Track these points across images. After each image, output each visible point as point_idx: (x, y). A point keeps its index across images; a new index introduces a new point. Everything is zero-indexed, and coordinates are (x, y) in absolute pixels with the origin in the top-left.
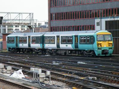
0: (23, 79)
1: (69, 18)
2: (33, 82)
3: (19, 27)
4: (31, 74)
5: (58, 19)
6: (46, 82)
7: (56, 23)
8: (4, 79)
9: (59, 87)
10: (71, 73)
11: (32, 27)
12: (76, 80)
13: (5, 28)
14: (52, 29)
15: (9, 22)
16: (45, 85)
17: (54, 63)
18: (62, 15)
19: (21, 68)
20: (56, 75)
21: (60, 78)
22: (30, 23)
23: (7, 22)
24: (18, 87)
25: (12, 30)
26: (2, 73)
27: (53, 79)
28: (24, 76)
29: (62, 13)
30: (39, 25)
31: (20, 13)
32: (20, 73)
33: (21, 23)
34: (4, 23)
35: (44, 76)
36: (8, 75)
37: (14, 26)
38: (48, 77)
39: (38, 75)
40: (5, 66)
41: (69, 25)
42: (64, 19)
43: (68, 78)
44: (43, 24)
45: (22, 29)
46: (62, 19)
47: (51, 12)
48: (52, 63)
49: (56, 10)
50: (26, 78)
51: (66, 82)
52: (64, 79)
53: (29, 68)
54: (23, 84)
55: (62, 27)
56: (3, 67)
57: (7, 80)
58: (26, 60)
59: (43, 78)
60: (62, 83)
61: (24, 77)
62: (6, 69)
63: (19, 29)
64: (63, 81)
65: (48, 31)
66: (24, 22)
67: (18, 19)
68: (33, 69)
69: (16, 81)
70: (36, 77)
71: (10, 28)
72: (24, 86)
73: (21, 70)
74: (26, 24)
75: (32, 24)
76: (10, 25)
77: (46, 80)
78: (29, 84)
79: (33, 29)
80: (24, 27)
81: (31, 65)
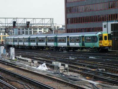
0: (46, 71)
1: (82, 22)
2: (55, 73)
3: (42, 29)
4: (52, 67)
5: (73, 23)
6: (65, 73)
7: (71, 26)
8: (32, 71)
9: (75, 77)
10: (84, 66)
11: (52, 29)
12: (88, 71)
13: (31, 30)
14: (68, 31)
15: (35, 26)
16: (64, 76)
17: (71, 58)
18: (76, 20)
19: (45, 62)
20: (72, 68)
21: (76, 70)
22: (51, 27)
23: (33, 26)
25: (37, 32)
26: (30, 66)
27: (70, 71)
28: (47, 69)
29: (76, 18)
30: (58, 28)
31: (43, 19)
32: (44, 66)
33: (44, 27)
34: (31, 27)
35: (63, 68)
36: (35, 68)
37: (38, 29)
38: (66, 69)
39: (59, 68)
40: (32, 61)
41: (81, 28)
42: (78, 22)
43: (82, 70)
44: (61, 27)
45: (44, 31)
46: (76, 23)
47: (67, 18)
48: (69, 58)
49: (71, 16)
50: (49, 70)
51: (80, 73)
52: (79, 71)
53: (51, 62)
55: (76, 29)
56: (31, 61)
57: (35, 71)
58: (49, 56)
59: (63, 70)
60: (77, 74)
62: (33, 63)
63: (42, 31)
64: (78, 73)
65: (65, 33)
66: (46, 26)
67: (42, 23)
68: (54, 63)
69: (41, 73)
70: (57, 70)
71: (35, 30)
75: (52, 27)
76: (35, 28)
77: (64, 72)
78: (51, 74)
79: (53, 31)
80: (46, 29)
81: (52, 60)
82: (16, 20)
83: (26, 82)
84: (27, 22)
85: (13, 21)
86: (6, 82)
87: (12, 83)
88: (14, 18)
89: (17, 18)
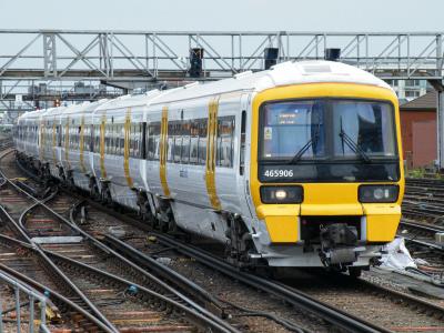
0: (405, 272)
3: (397, 84)
4: (438, 256)
19: (404, 231)
22: (439, 71)
24: (391, 299)
31: (399, 35)
32: (400, 252)
33: (406, 71)
45: (408, 94)
50: (419, 270)
53: (431, 234)
54: (410, 289)
58: (423, 205)
61: (414, 266)
66: (414, 67)
67: (395, 54)
69: (383, 281)
72: (412, 297)
73: (403, 239)
74: (422, 74)
78: (430, 290)
80: (417, 84)
81: (438, 222)
82: (280, 42)
83: (311, 319)
84: (327, 51)
85: (267, 45)
86: (224, 317)
87: (249, 321)
88: (270, 35)
89: (283, 34)
